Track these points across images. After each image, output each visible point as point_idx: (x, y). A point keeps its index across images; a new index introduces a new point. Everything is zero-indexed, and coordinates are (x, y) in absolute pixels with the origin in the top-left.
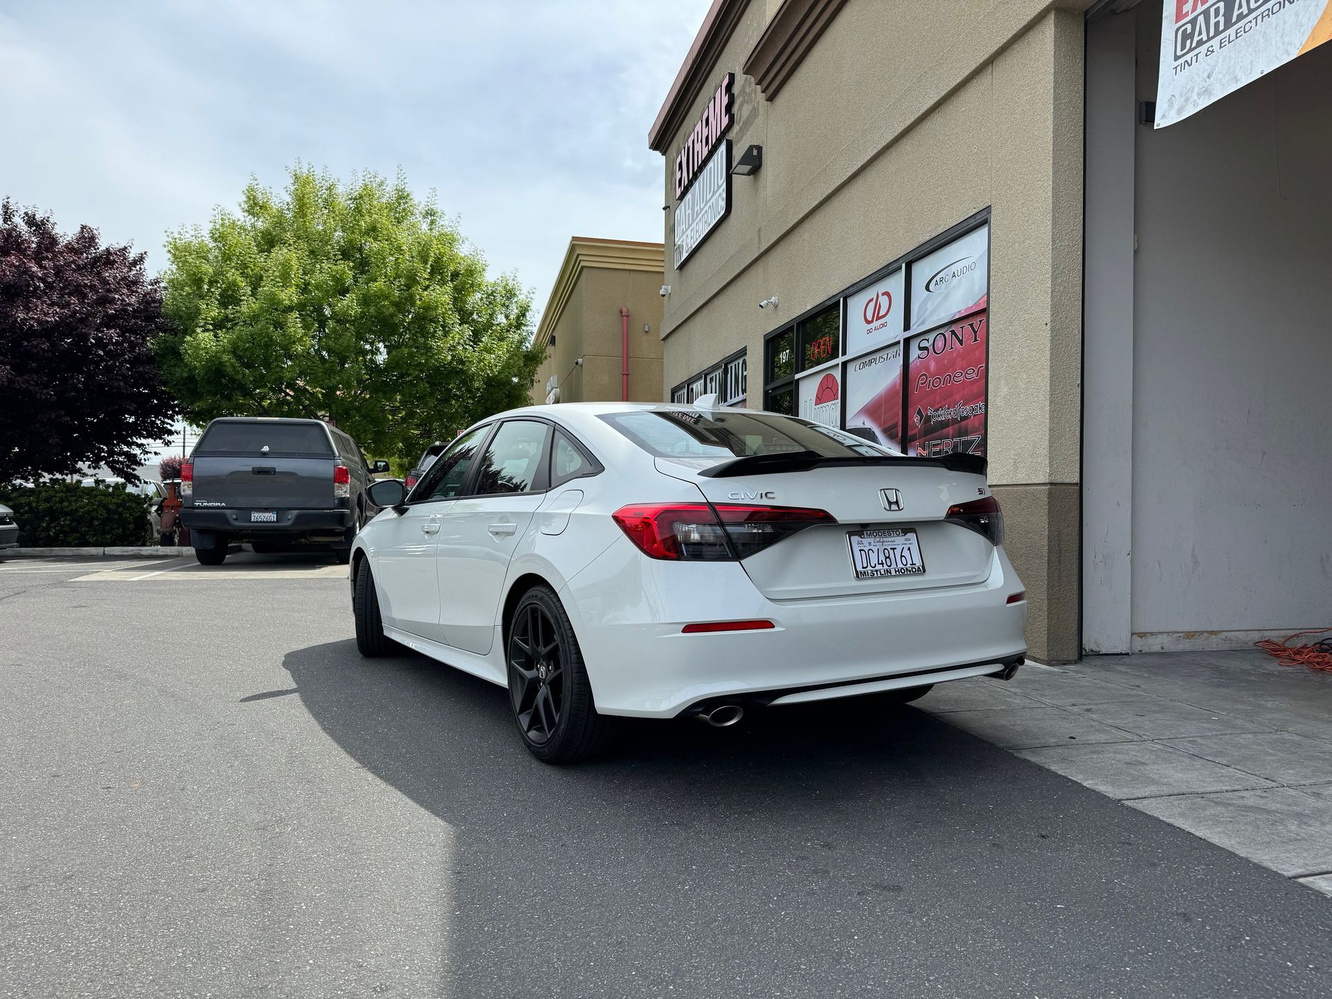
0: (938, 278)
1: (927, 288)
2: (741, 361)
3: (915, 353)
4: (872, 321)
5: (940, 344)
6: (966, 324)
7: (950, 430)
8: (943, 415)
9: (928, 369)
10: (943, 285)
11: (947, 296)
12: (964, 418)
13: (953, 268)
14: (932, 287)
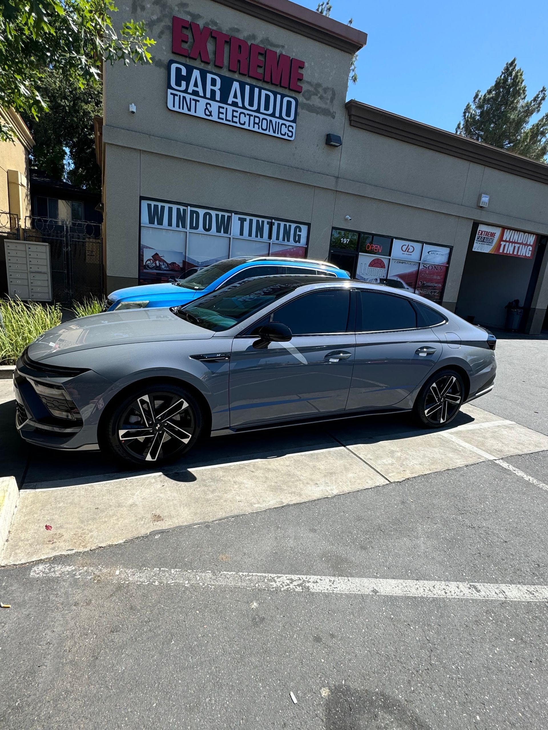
0: (432, 252)
1: (428, 252)
2: (293, 226)
3: (421, 267)
4: (405, 251)
5: (431, 268)
6: (439, 267)
7: (430, 288)
8: (429, 284)
9: (426, 272)
10: (434, 254)
11: (434, 258)
12: (435, 286)
13: (437, 252)
14: (430, 253)
